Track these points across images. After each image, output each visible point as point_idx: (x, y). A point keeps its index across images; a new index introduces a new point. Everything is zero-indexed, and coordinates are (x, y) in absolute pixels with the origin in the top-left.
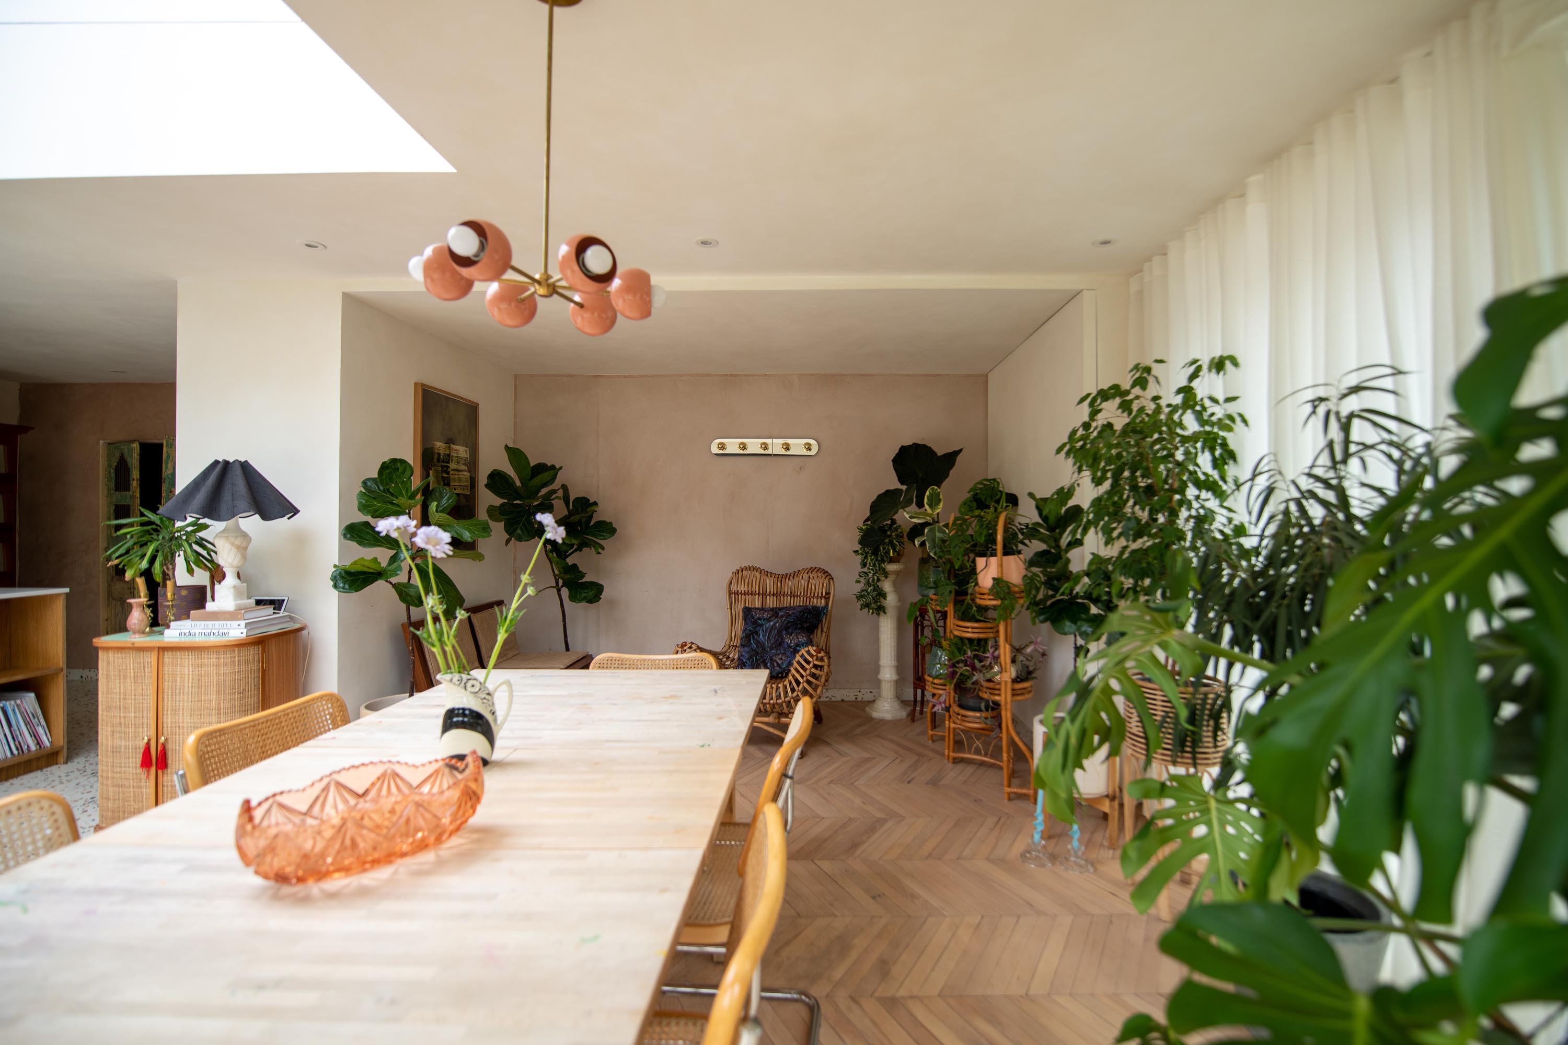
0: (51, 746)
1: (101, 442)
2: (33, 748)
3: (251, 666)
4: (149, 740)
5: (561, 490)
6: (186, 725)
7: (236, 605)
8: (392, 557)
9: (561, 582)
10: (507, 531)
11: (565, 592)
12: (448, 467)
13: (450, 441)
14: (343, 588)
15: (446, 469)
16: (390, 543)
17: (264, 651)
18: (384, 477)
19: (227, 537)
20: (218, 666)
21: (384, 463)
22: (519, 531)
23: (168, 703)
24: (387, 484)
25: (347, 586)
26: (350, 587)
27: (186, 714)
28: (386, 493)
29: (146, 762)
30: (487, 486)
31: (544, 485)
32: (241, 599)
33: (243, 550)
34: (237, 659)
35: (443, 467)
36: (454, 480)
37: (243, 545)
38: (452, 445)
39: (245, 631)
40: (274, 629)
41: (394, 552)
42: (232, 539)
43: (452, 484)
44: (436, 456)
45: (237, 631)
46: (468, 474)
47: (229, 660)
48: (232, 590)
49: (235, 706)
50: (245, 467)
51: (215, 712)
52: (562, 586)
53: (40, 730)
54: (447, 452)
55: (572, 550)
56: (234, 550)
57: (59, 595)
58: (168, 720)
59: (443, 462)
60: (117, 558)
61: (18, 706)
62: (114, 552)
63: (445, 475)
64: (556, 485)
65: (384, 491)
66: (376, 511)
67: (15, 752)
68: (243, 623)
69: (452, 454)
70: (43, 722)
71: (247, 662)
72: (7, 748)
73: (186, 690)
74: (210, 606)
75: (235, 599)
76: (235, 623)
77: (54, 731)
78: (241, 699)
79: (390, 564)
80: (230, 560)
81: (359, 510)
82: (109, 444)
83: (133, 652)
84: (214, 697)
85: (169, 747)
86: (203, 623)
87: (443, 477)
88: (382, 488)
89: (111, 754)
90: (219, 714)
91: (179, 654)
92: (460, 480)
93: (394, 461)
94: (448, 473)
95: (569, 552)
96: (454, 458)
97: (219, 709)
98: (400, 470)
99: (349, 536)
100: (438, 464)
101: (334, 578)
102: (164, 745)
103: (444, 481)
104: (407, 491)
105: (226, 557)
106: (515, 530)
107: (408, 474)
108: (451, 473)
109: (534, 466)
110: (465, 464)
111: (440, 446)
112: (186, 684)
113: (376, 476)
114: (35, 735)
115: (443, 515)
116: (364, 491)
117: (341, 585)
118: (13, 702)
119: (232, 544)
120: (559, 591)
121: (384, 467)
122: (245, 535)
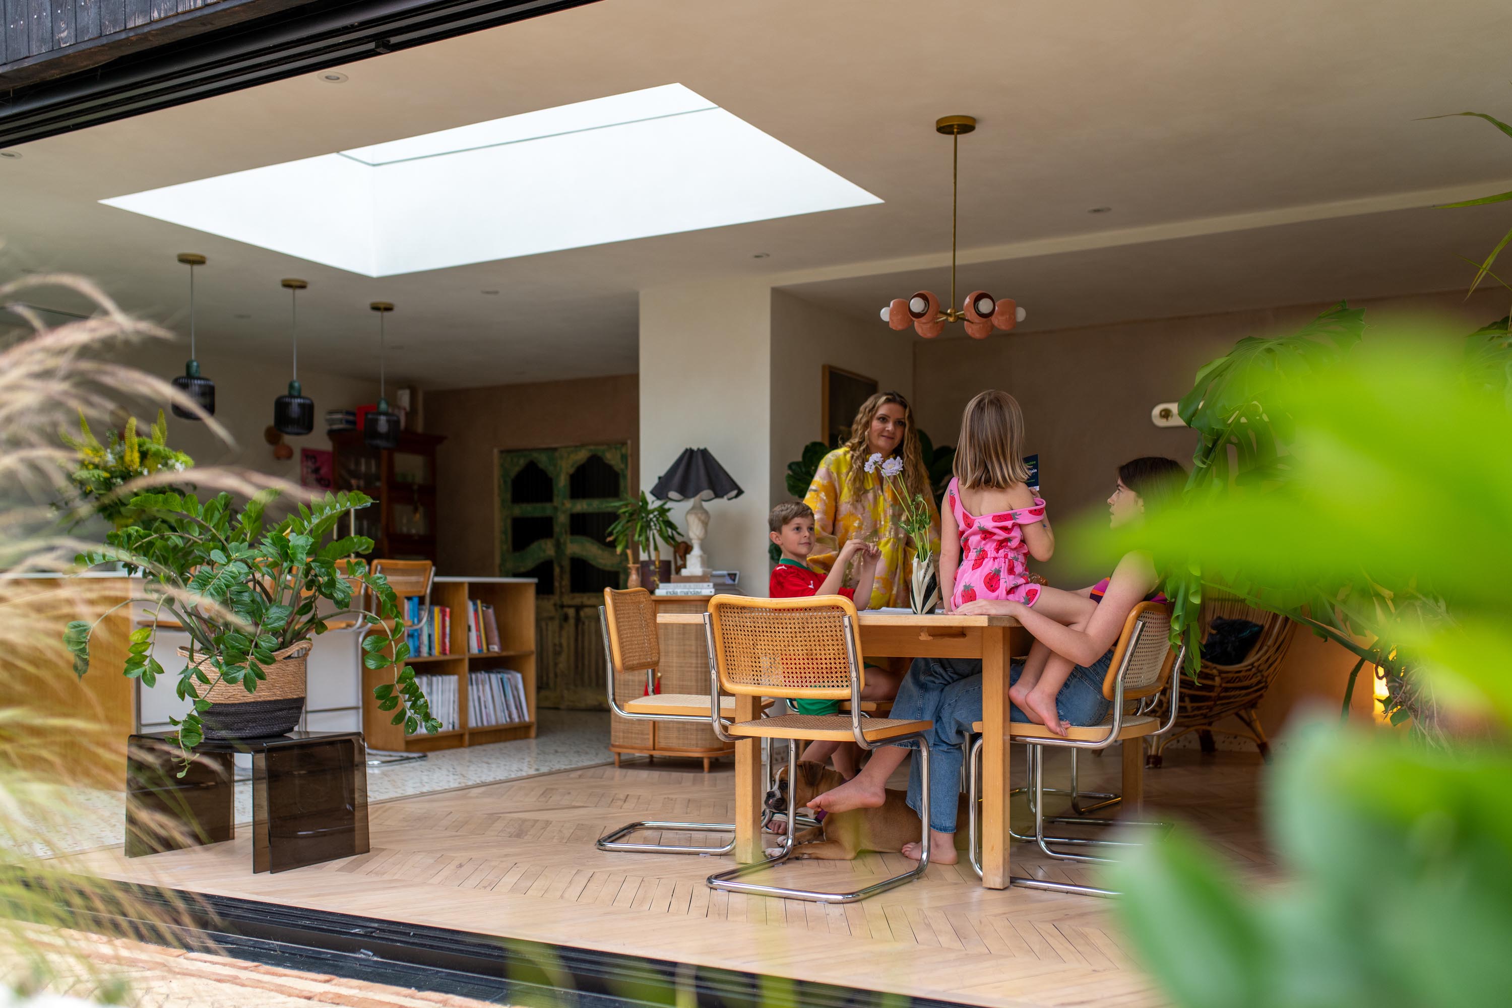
6: (675, 664)
7: (703, 570)
27: (674, 655)
32: (707, 565)
45: (708, 590)
48: (699, 559)
50: (704, 453)
51: (694, 655)
58: (662, 660)
61: (509, 679)
67: (507, 719)
68: (712, 584)
72: (503, 714)
73: (675, 636)
74: (684, 572)
75: (703, 566)
76: (705, 585)
84: (693, 642)
85: (663, 682)
86: (682, 585)
88: (804, 470)
89: (622, 687)
90: (697, 657)
91: (667, 605)
97: (697, 653)
102: (659, 679)
105: (694, 531)
109: (937, 450)
112: (675, 632)
116: (791, 473)
118: (506, 676)
122: (706, 512)
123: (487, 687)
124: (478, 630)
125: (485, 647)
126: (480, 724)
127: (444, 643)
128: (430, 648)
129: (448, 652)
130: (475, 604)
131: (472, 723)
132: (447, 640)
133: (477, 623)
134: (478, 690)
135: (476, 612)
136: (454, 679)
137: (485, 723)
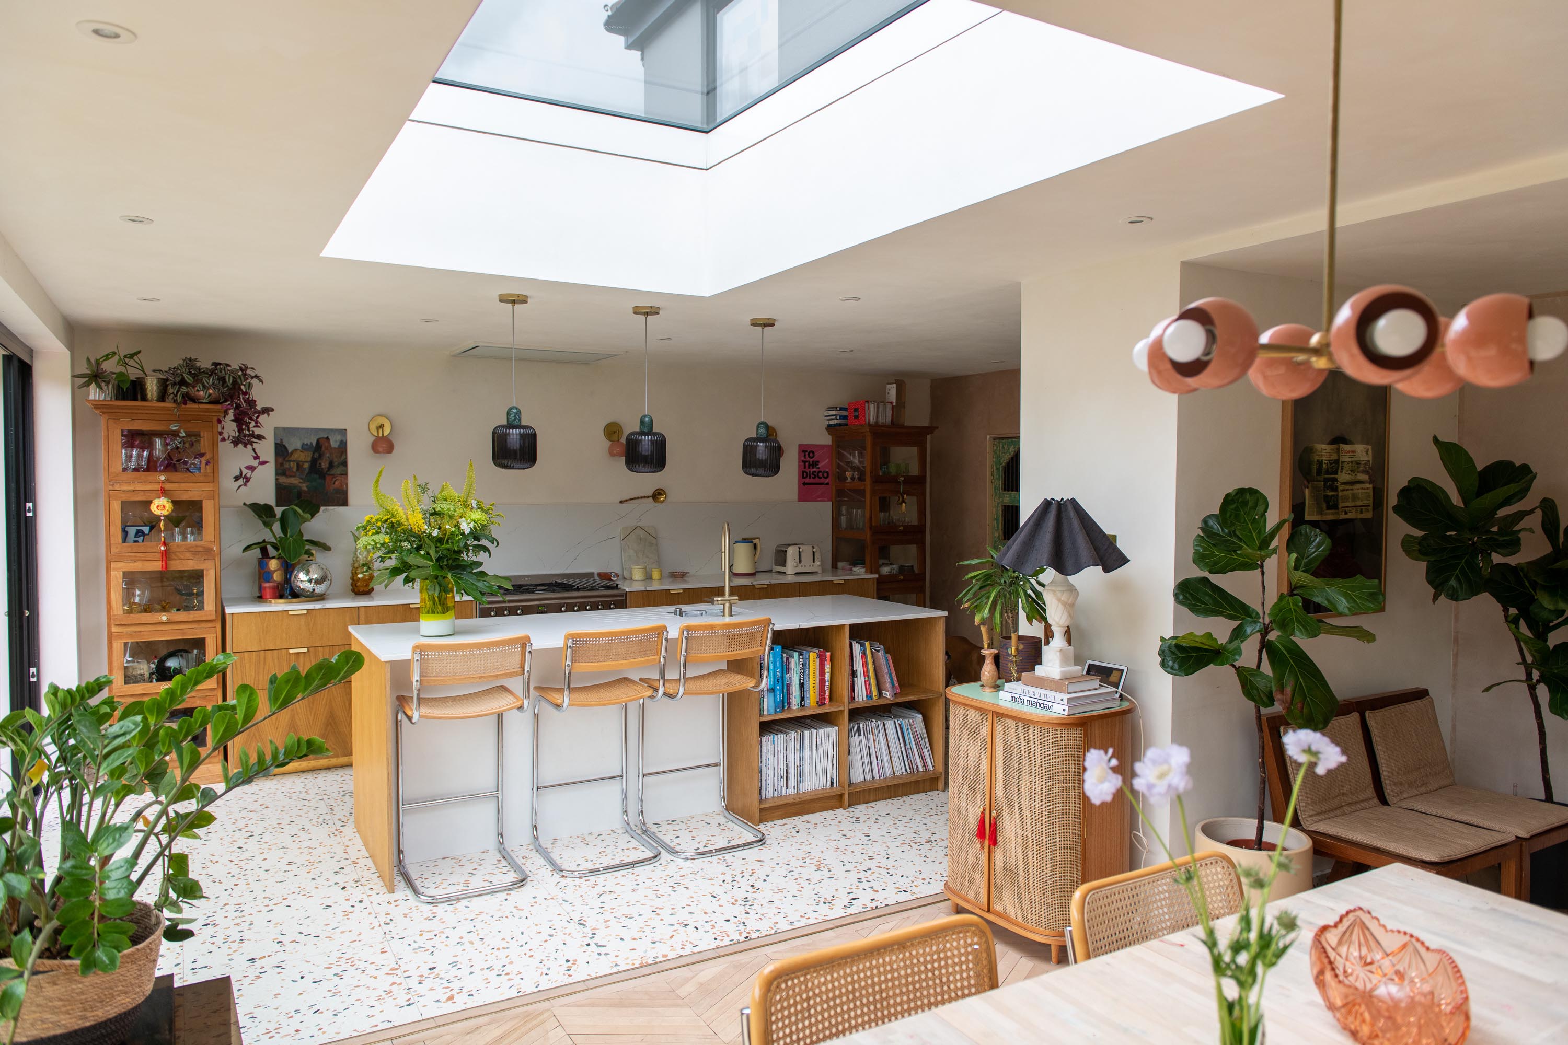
0: (934, 769)
1: (988, 437)
2: (921, 769)
3: (1072, 751)
4: (984, 809)
5: (1539, 512)
7: (1062, 672)
8: (1234, 629)
9: (1536, 675)
10: (1430, 582)
11: (1543, 692)
12: (1336, 480)
13: (1339, 440)
14: (1172, 668)
15: (1332, 484)
16: (1235, 610)
17: (1086, 735)
18: (1228, 515)
19: (1054, 591)
20: (1041, 744)
21: (1227, 495)
22: (1453, 582)
23: (999, 774)
24: (1232, 524)
25: (1176, 666)
26: (1180, 667)
28: (1231, 536)
29: (981, 834)
30: (1397, 509)
31: (1507, 502)
32: (1069, 665)
33: (1070, 607)
34: (1058, 740)
35: (1326, 480)
36: (1346, 499)
37: (1070, 602)
38: (1342, 446)
39: (1067, 708)
40: (1097, 709)
41: (1238, 622)
42: (1059, 594)
43: (1341, 505)
44: (1315, 467)
45: (1060, 707)
46: (1371, 486)
47: (1051, 741)
48: (1060, 653)
49: (1056, 796)
52: (1538, 682)
53: (926, 752)
54: (1334, 457)
55: (1560, 620)
56: (1061, 606)
57: (940, 617)
58: (999, 793)
59: (1327, 472)
60: (967, 602)
61: (910, 725)
62: (965, 595)
63: (1330, 493)
64: (1532, 500)
65: (1230, 534)
66: (1215, 563)
67: (909, 770)
68: (1066, 697)
69: (1342, 459)
70: (928, 746)
71: (1069, 745)
72: (902, 764)
73: (1014, 765)
74: (1039, 670)
75: (1062, 666)
76: (1058, 696)
77: (936, 757)
78: (1062, 788)
79: (1231, 640)
80: (1057, 619)
81: (1194, 562)
82: (995, 439)
83: (973, 711)
84: (1038, 779)
85: (999, 823)
86: (1031, 689)
87: (1326, 496)
88: (1225, 529)
91: (1008, 721)
92: (1355, 497)
93: (1241, 492)
94: (1335, 489)
95: (1555, 622)
96: (1345, 465)
98: (1250, 504)
99: (1181, 597)
100: (1319, 478)
101: (1162, 653)
102: (996, 820)
103: (1327, 503)
104: (1259, 533)
106: (1447, 580)
107: (1260, 509)
108: (1341, 488)
110: (1365, 472)
111: (1323, 451)
112: (1014, 758)
113: (1217, 512)
114: (922, 757)
115: (1305, 574)
116: (1202, 534)
117: (1170, 663)
118: (907, 721)
119: (1059, 600)
120: (1532, 689)
121: (1228, 500)
123: (881, 735)
124: (866, 674)
125: (875, 693)
126: (869, 778)
127: (822, 691)
128: (802, 699)
129: (827, 702)
130: (862, 645)
131: (858, 776)
132: (827, 687)
133: (865, 667)
134: (868, 740)
135: (864, 654)
136: (833, 731)
137: (876, 776)
